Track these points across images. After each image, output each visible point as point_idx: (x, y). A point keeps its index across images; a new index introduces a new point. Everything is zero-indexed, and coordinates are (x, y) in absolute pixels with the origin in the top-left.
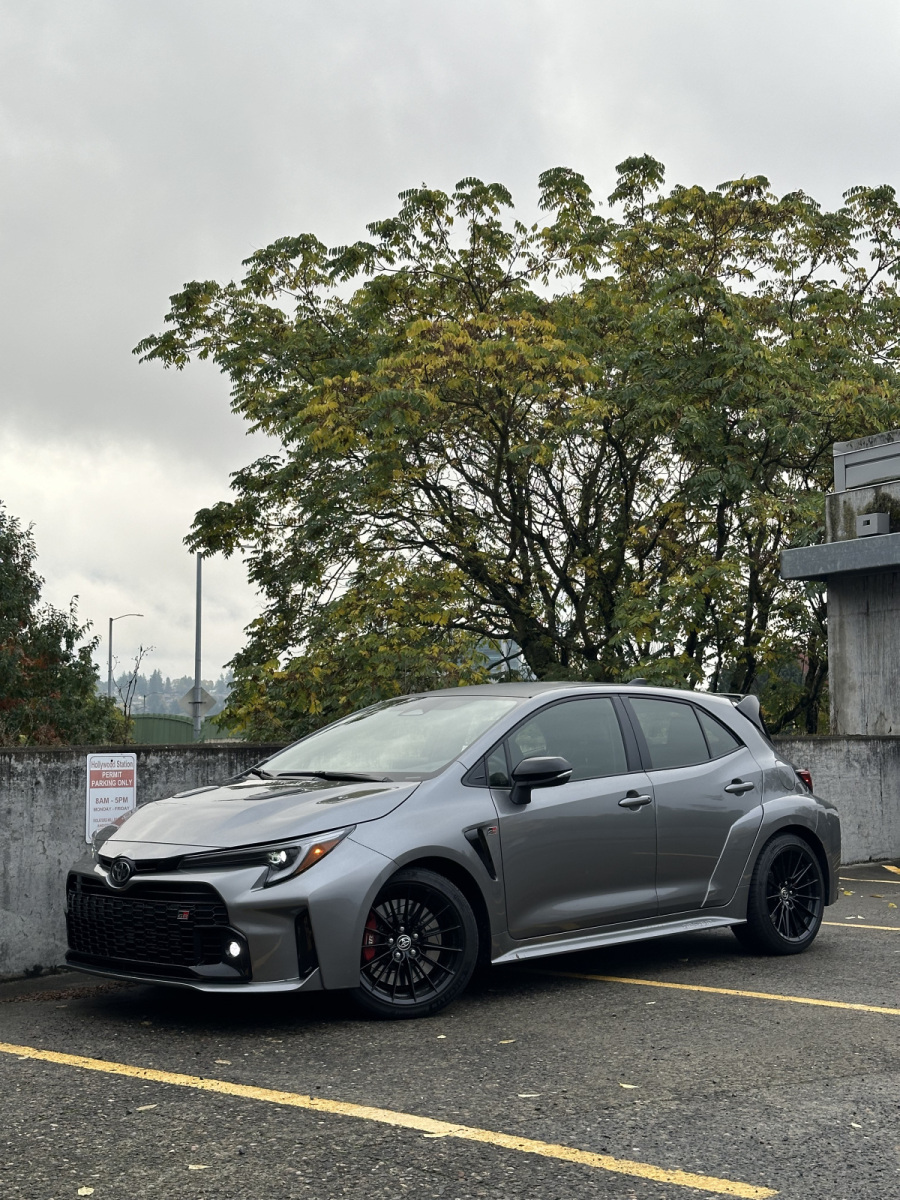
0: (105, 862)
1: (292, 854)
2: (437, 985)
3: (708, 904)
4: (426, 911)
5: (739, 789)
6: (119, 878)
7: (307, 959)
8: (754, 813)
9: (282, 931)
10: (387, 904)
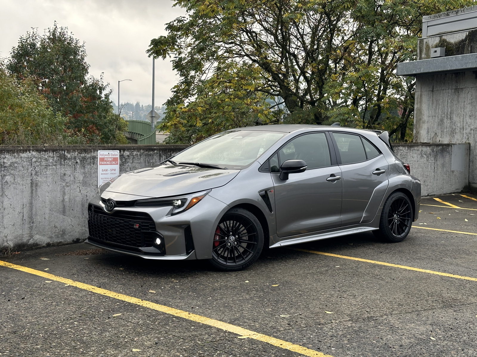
0: (104, 201)
1: (184, 201)
2: (246, 258)
3: (363, 222)
4: (241, 225)
5: (379, 172)
6: (109, 208)
7: (190, 246)
8: (385, 183)
9: (179, 235)
10: (225, 222)
